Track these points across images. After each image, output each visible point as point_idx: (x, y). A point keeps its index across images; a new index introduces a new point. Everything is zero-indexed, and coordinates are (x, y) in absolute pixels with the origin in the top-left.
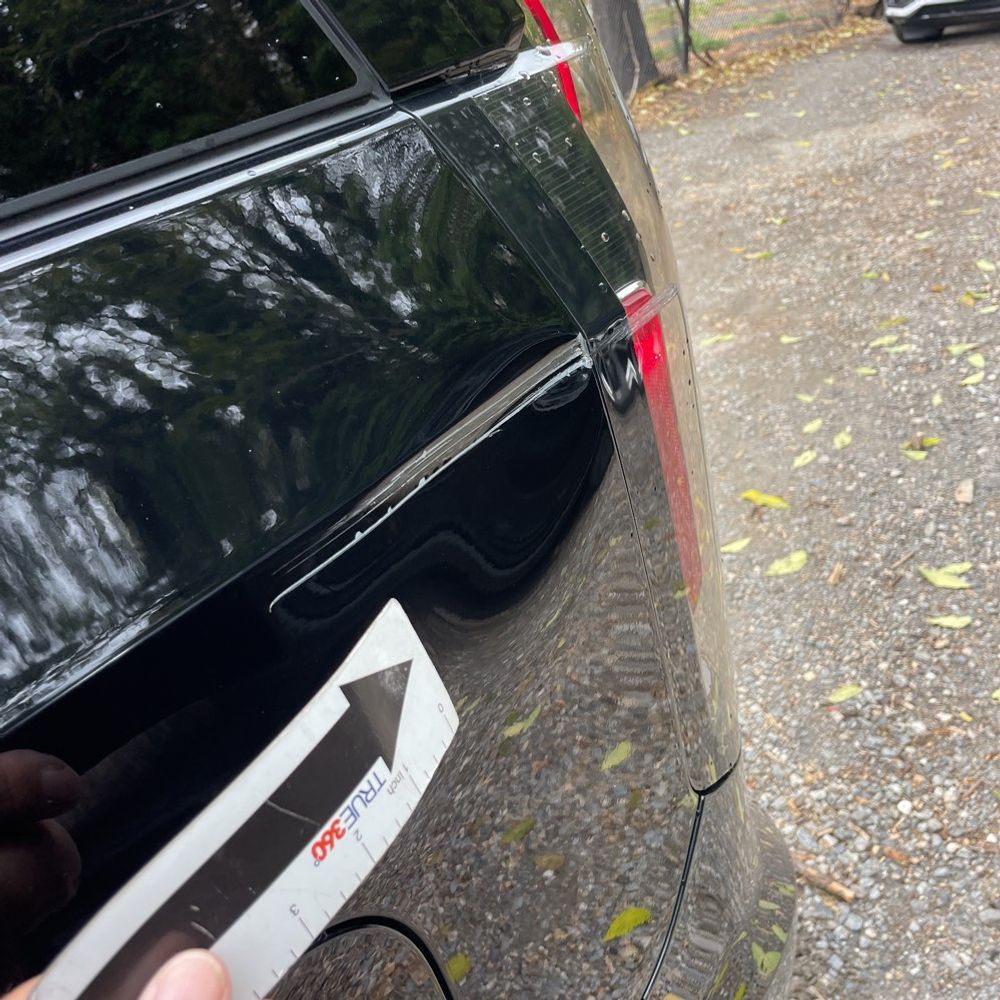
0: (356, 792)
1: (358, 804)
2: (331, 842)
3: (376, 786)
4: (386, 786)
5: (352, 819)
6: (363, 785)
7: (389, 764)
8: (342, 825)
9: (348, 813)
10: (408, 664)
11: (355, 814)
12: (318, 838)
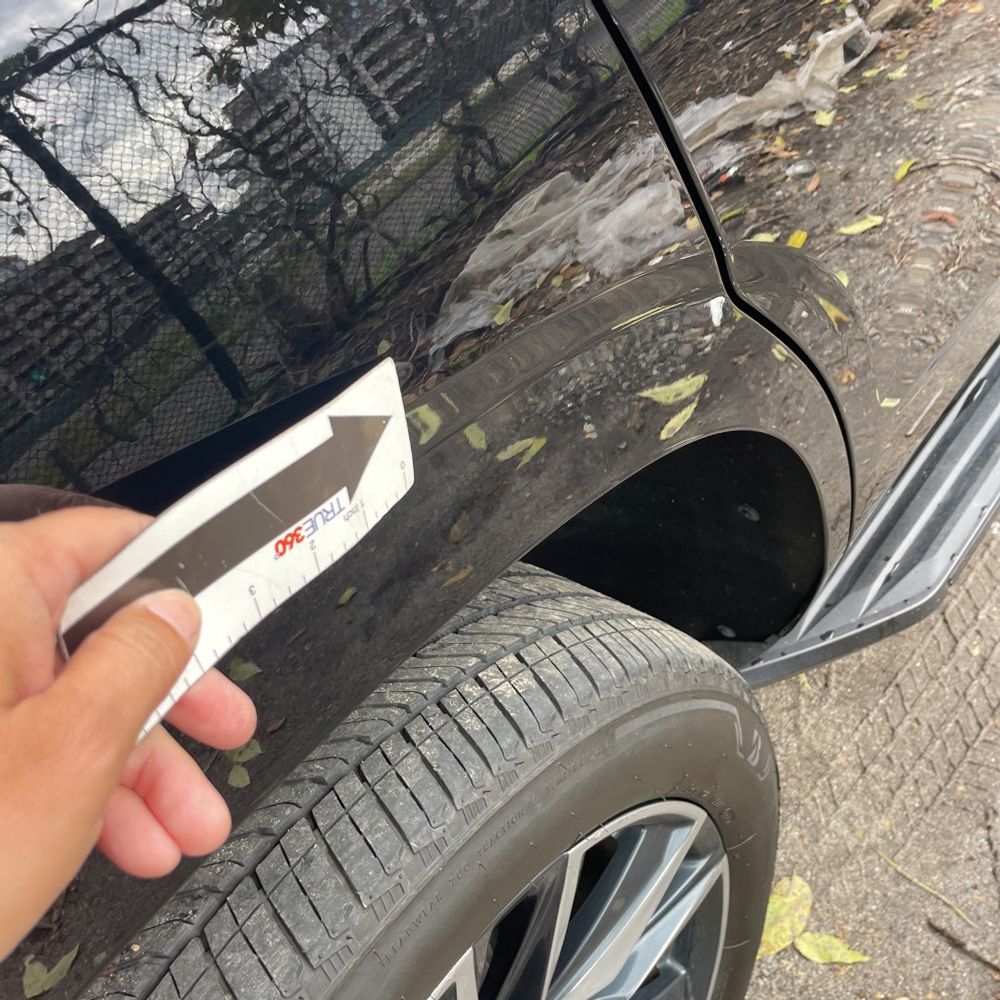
0: (319, 509)
1: (319, 519)
2: (291, 543)
3: (337, 510)
4: (344, 513)
5: (311, 530)
6: (326, 506)
7: (351, 495)
8: (302, 533)
9: (309, 524)
10: (387, 419)
11: (314, 527)
12: (282, 537)
